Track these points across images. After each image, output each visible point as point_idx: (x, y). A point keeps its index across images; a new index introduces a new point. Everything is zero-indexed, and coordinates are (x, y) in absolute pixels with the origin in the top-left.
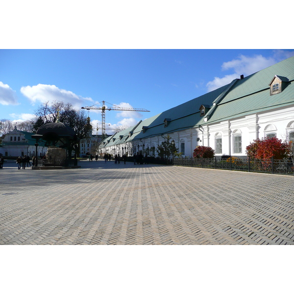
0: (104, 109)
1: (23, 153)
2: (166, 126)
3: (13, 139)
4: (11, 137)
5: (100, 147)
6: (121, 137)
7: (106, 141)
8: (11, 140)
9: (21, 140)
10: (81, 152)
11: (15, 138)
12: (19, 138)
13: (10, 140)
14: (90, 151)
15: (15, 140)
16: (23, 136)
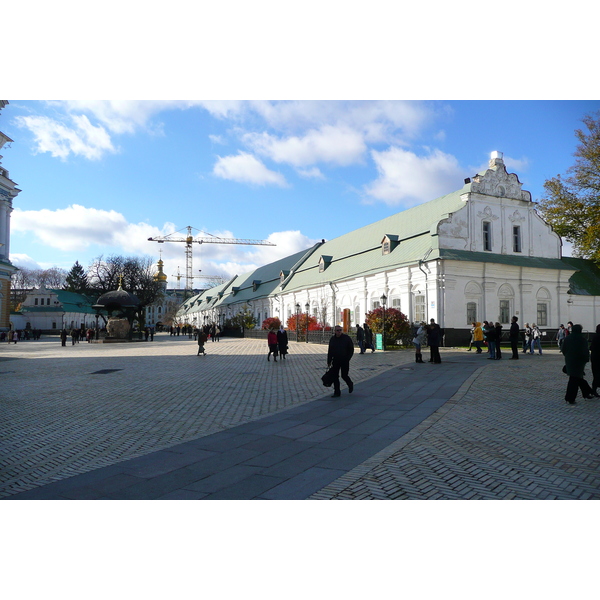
0: (189, 241)
1: (54, 324)
2: (255, 290)
3: (39, 302)
4: (36, 300)
5: (178, 314)
6: (209, 299)
7: (188, 303)
8: (36, 303)
9: (52, 304)
10: (147, 321)
11: (43, 300)
12: (49, 300)
13: (33, 304)
14: (162, 320)
15: (42, 303)
16: (54, 298)
